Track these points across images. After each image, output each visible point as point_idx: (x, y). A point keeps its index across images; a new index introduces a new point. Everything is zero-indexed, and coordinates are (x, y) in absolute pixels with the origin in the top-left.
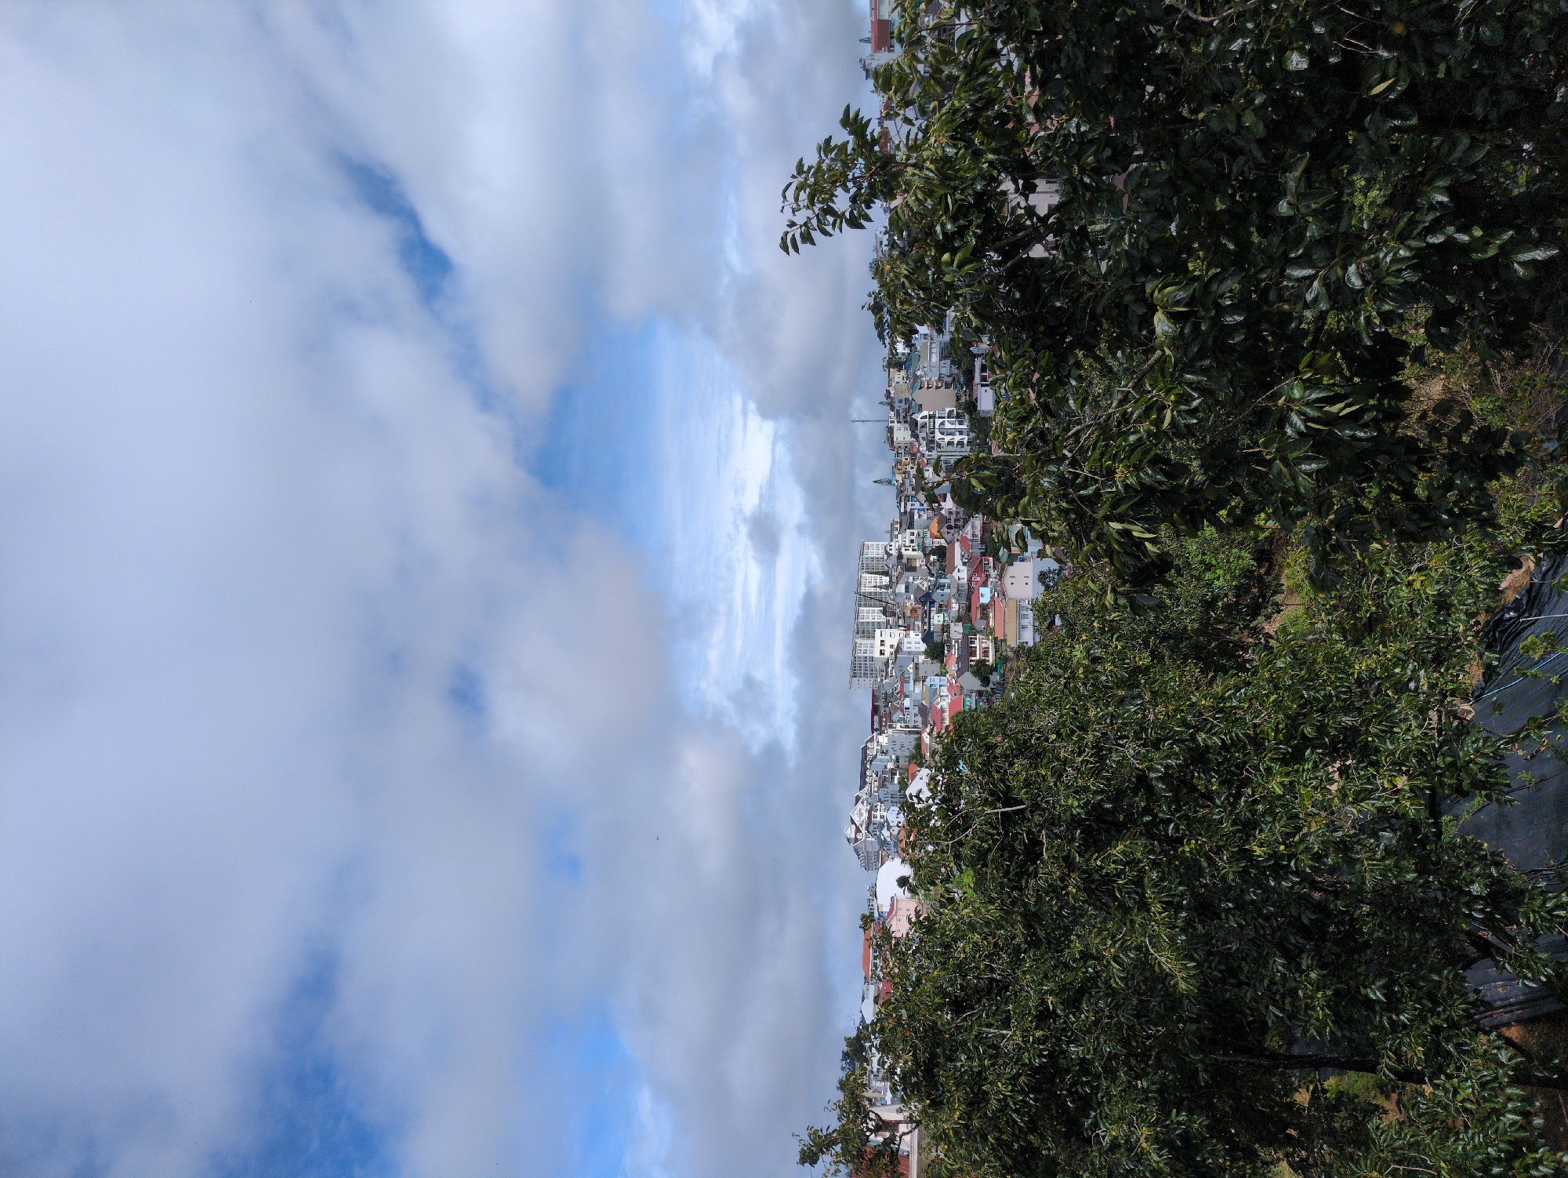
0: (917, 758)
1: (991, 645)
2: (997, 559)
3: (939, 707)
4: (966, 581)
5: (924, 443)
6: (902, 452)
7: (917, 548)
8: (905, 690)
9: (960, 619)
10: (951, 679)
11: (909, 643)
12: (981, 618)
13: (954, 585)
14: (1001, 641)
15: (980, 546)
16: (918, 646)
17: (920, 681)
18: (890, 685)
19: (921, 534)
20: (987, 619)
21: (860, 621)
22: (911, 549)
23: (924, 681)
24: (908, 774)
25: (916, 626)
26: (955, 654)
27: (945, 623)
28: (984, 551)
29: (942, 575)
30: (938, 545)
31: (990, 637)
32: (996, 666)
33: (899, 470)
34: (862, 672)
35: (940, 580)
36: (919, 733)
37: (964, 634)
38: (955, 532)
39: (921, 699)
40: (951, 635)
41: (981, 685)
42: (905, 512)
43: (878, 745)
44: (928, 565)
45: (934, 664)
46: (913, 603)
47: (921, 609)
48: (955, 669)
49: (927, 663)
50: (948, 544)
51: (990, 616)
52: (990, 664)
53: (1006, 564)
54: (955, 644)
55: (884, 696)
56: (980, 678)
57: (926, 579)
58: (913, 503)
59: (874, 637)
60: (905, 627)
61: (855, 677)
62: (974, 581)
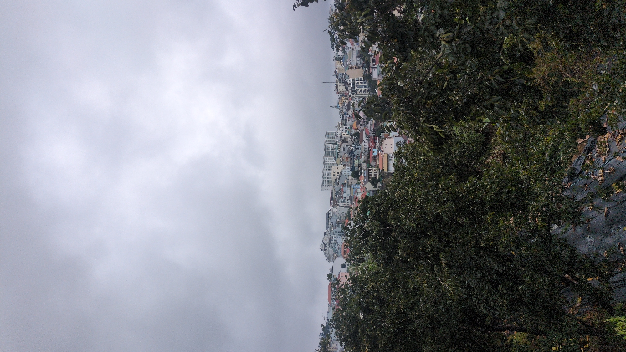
0: (349, 216)
1: (377, 172)
2: (380, 137)
3: (357, 196)
4: (367, 146)
5: (350, 91)
6: (342, 95)
7: (348, 133)
8: (344, 190)
9: (365, 162)
10: (362, 186)
11: (345, 171)
12: (374, 161)
13: (363, 148)
14: (382, 170)
15: (373, 132)
16: (349, 172)
17: (349, 186)
18: (337, 188)
19: (350, 128)
20: (376, 162)
21: (325, 163)
22: (345, 134)
23: (351, 186)
24: (345, 223)
25: (348, 165)
26: (363, 176)
27: (359, 163)
28: (374, 134)
29: (358, 144)
30: (356, 132)
31: (377, 169)
32: (379, 180)
33: (340, 102)
34: (327, 183)
35: (357, 146)
36: (349, 207)
37: (367, 167)
38: (363, 127)
39: (350, 194)
40: (362, 168)
41: (374, 188)
42: (343, 119)
43: (333, 212)
44: (352, 140)
45: (355, 179)
46: (347, 156)
47: (350, 158)
48: (363, 182)
49: (352, 179)
50: (360, 132)
51: (377, 160)
52: (377, 179)
53: (383, 140)
54: (363, 172)
55: (335, 193)
56: (373, 185)
57: (352, 146)
58: (346, 115)
59: (331, 169)
60: (343, 165)
61: (323, 185)
62: (371, 147)
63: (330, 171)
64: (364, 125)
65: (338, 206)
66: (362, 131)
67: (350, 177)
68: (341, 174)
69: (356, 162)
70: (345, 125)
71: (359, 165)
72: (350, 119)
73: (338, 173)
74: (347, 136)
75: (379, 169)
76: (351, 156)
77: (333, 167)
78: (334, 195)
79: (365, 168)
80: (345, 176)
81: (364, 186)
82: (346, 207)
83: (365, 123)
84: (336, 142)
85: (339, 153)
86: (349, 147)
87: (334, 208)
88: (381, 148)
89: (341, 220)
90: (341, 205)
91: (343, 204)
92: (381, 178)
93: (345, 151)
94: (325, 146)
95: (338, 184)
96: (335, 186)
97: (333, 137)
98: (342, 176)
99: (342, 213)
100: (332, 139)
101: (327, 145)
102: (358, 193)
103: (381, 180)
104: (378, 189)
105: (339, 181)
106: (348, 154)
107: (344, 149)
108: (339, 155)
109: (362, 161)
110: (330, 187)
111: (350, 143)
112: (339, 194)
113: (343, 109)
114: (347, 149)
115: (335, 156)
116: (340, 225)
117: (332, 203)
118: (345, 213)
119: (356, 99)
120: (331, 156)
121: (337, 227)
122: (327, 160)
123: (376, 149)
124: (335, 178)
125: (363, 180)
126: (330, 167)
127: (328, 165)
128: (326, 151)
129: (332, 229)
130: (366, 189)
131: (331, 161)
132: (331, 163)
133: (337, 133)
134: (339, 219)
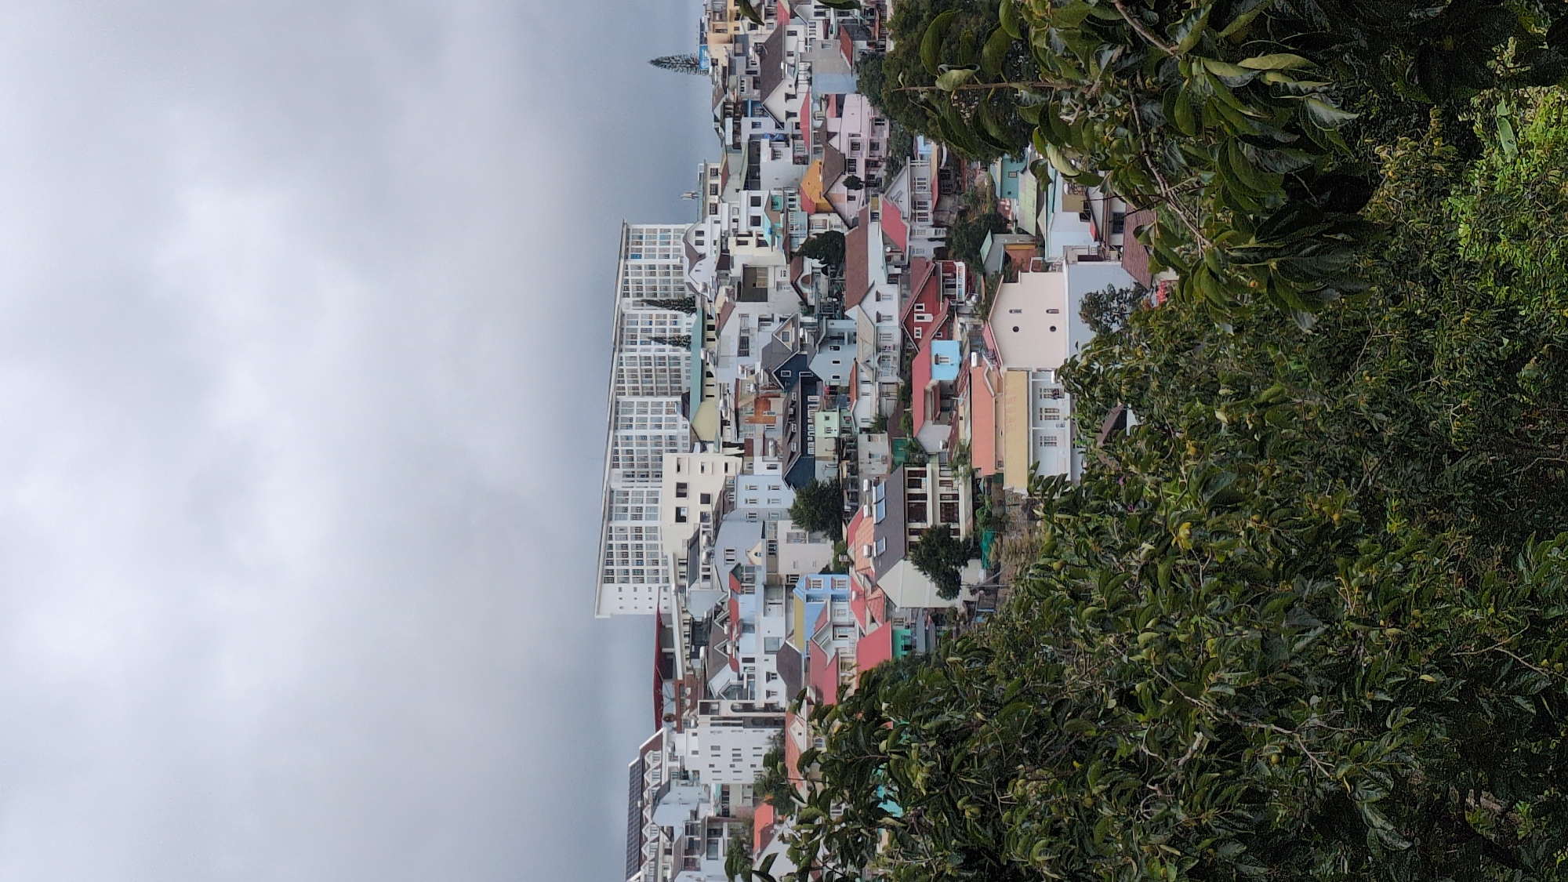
0: (775, 789)
1: (962, 490)
2: (976, 264)
3: (830, 654)
4: (896, 322)
7: (767, 238)
8: (744, 613)
9: (881, 424)
10: (862, 582)
11: (752, 488)
12: (937, 420)
13: (866, 334)
14: (989, 479)
15: (931, 232)
17: (780, 586)
18: (701, 603)
20: (954, 424)
21: (623, 432)
22: (752, 241)
23: (790, 588)
24: (752, 833)
25: (771, 444)
26: (871, 515)
27: (844, 436)
28: (942, 244)
29: (836, 310)
30: (822, 231)
31: (961, 469)
32: (976, 543)
33: (718, 31)
34: (631, 568)
35: (830, 321)
36: (780, 723)
37: (893, 462)
38: (867, 196)
39: (783, 635)
40: (861, 467)
41: (938, 594)
42: (737, 146)
43: (673, 757)
44: (799, 282)
45: (818, 541)
46: (762, 385)
47: (781, 400)
48: (870, 555)
49: (798, 539)
50: (850, 228)
51: (961, 414)
52: (961, 540)
53: (999, 279)
54: (870, 490)
55: (687, 628)
56: (935, 577)
57: (794, 320)
58: (756, 120)
59: (659, 475)
60: (741, 446)
61: (608, 578)
62: (918, 325)
63: (650, 485)
64: (871, 183)
65: (705, 719)
66: (858, 225)
67: (786, 526)
68: (726, 504)
69: (825, 426)
70: (752, 180)
71: (846, 448)
72: (780, 147)
73: (706, 499)
74: (764, 252)
75: (972, 473)
76: (788, 390)
77: (669, 460)
78: (679, 647)
79: (881, 469)
80: (752, 516)
81: (875, 587)
82: (756, 723)
83: (881, 173)
84: (688, 293)
85: (711, 368)
86: (775, 326)
87: (679, 730)
88: (986, 335)
89: (726, 813)
90: (726, 708)
91: (737, 702)
92: (986, 533)
93: (747, 354)
94: (622, 323)
95: (704, 569)
96: (685, 582)
97: (671, 262)
98: (731, 520)
99: (732, 766)
100: (668, 274)
101: (633, 316)
102: (840, 631)
103: (984, 544)
104: (967, 603)
105: (709, 555)
106: (770, 374)
107: (744, 343)
108: (709, 381)
109: (864, 420)
110: (650, 595)
111: (782, 300)
112: (711, 638)
113: (733, 80)
114: (761, 340)
115: (685, 385)
116: (720, 840)
117: (666, 701)
118: (753, 766)
119: (817, 14)
120: (661, 388)
121: (696, 856)
122: (634, 416)
123: (950, 338)
124: (687, 531)
125: (865, 548)
126: (650, 462)
127: (641, 445)
128: (627, 350)
129: (666, 868)
130: (888, 603)
131: (660, 420)
132: (657, 432)
133: (700, 238)
134: (713, 803)
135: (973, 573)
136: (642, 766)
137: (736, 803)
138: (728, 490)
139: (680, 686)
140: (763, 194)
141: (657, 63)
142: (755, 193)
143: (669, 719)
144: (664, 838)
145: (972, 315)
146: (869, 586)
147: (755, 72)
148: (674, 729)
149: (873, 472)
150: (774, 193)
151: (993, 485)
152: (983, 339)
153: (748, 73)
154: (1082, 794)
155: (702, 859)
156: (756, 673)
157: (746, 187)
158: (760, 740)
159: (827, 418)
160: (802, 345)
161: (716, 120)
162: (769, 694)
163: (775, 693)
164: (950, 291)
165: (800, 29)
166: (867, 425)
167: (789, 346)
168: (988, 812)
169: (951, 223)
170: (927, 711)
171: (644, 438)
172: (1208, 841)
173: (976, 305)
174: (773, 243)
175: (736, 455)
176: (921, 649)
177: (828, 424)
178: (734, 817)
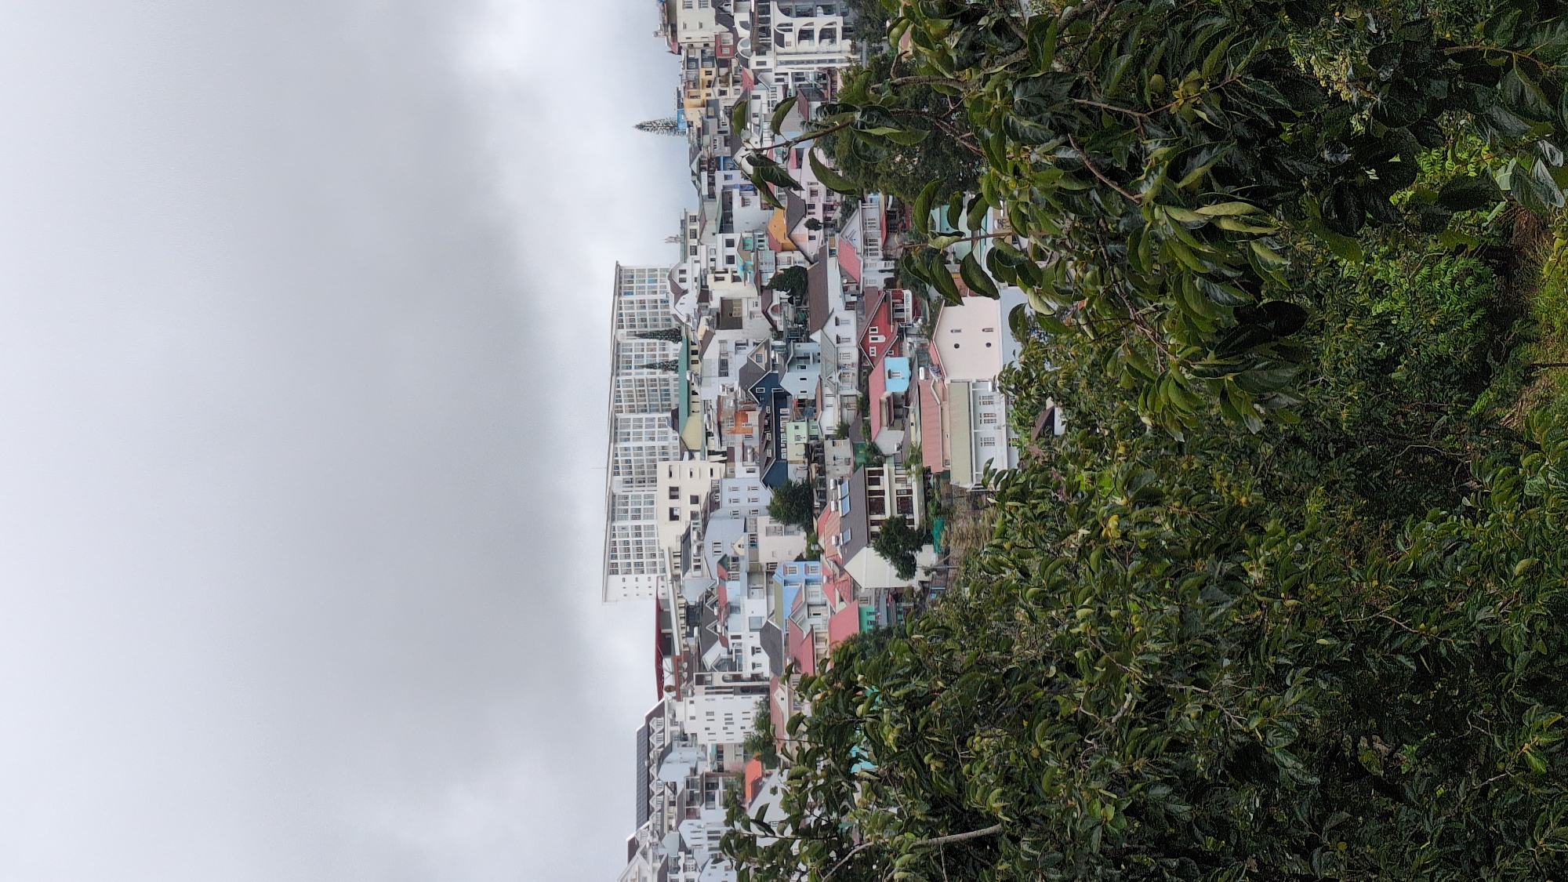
0: (763, 747)
1: (915, 485)
2: (921, 294)
3: (806, 630)
4: (854, 342)
5: (745, 34)
6: (698, 55)
7: (740, 274)
8: (730, 597)
9: (843, 431)
10: (832, 567)
11: (735, 489)
12: (891, 425)
13: (829, 355)
14: (938, 476)
15: (881, 265)
16: (753, 494)
17: (762, 574)
18: (694, 589)
19: (751, 242)
20: (906, 429)
21: (622, 445)
22: (728, 277)
23: (770, 574)
24: (743, 784)
25: (749, 451)
26: (837, 510)
27: (812, 442)
28: (891, 275)
29: (800, 332)
30: (788, 267)
31: (913, 468)
32: (928, 531)
33: (692, 97)
34: (632, 561)
35: (797, 344)
36: (765, 690)
37: (855, 463)
38: (825, 235)
39: (766, 615)
40: (828, 468)
41: (898, 576)
42: (712, 195)
43: (673, 723)
44: (769, 311)
45: (792, 533)
46: (740, 399)
47: (758, 413)
48: (838, 544)
49: (776, 532)
50: (811, 263)
51: (912, 420)
52: (916, 528)
53: (941, 303)
54: (836, 488)
55: (683, 611)
56: (894, 561)
57: (767, 344)
58: (728, 172)
59: (654, 481)
60: (724, 454)
61: (615, 572)
62: (873, 345)
63: (647, 490)
64: (828, 224)
65: (700, 689)
66: (819, 260)
67: (764, 521)
68: (713, 504)
69: (795, 436)
70: (726, 225)
71: (814, 452)
72: (749, 195)
73: (695, 500)
74: (738, 286)
75: (926, 473)
76: (763, 404)
77: (662, 468)
78: (676, 626)
79: (845, 470)
80: (735, 513)
81: (843, 571)
82: (745, 691)
83: (836, 215)
84: (674, 324)
85: (695, 388)
86: (750, 349)
87: (678, 698)
88: (931, 351)
89: (721, 769)
90: (717, 679)
91: (728, 674)
92: (937, 521)
93: (726, 374)
94: (618, 351)
95: (695, 561)
96: (679, 572)
97: (659, 297)
98: (717, 518)
99: (725, 728)
100: (656, 307)
101: (627, 344)
102: (813, 610)
103: (935, 532)
104: (922, 583)
105: (699, 548)
106: (746, 391)
107: (724, 365)
108: (694, 398)
109: (828, 428)
110: (649, 584)
111: (755, 327)
112: (702, 619)
113: (706, 139)
114: (738, 362)
115: (674, 402)
116: (717, 792)
117: (666, 674)
118: (742, 728)
119: (778, 80)
120: (654, 406)
121: (697, 807)
122: (631, 430)
123: (901, 355)
124: (679, 528)
125: (833, 538)
126: (646, 469)
127: (638, 455)
128: (623, 374)
129: (670, 818)
130: (855, 585)
131: (653, 433)
132: (651, 443)
133: (682, 276)
134: (709, 761)
135: (927, 557)
136: (647, 731)
137: (729, 762)
138: (715, 490)
139: (677, 662)
140: (735, 236)
141: (641, 127)
142: (729, 236)
143: (669, 689)
144: (668, 792)
145: (919, 335)
146: (837, 571)
147: (726, 132)
148: (674, 698)
149: (838, 472)
150: (745, 235)
151: (941, 481)
152: (929, 355)
153: (720, 132)
154: (1030, 746)
155: (702, 809)
156: (743, 648)
157: (721, 231)
158: (750, 704)
159: (797, 427)
160: (774, 365)
161: (693, 174)
162: (754, 665)
163: (760, 665)
164: (899, 315)
165: (763, 94)
166: (831, 432)
167: (762, 366)
168: (951, 764)
169: (899, 256)
170: (897, 681)
171: (640, 448)
172: (1138, 786)
173: (922, 327)
174: (746, 279)
175: (720, 462)
176: (883, 624)
177: (798, 432)
178: (728, 772)
